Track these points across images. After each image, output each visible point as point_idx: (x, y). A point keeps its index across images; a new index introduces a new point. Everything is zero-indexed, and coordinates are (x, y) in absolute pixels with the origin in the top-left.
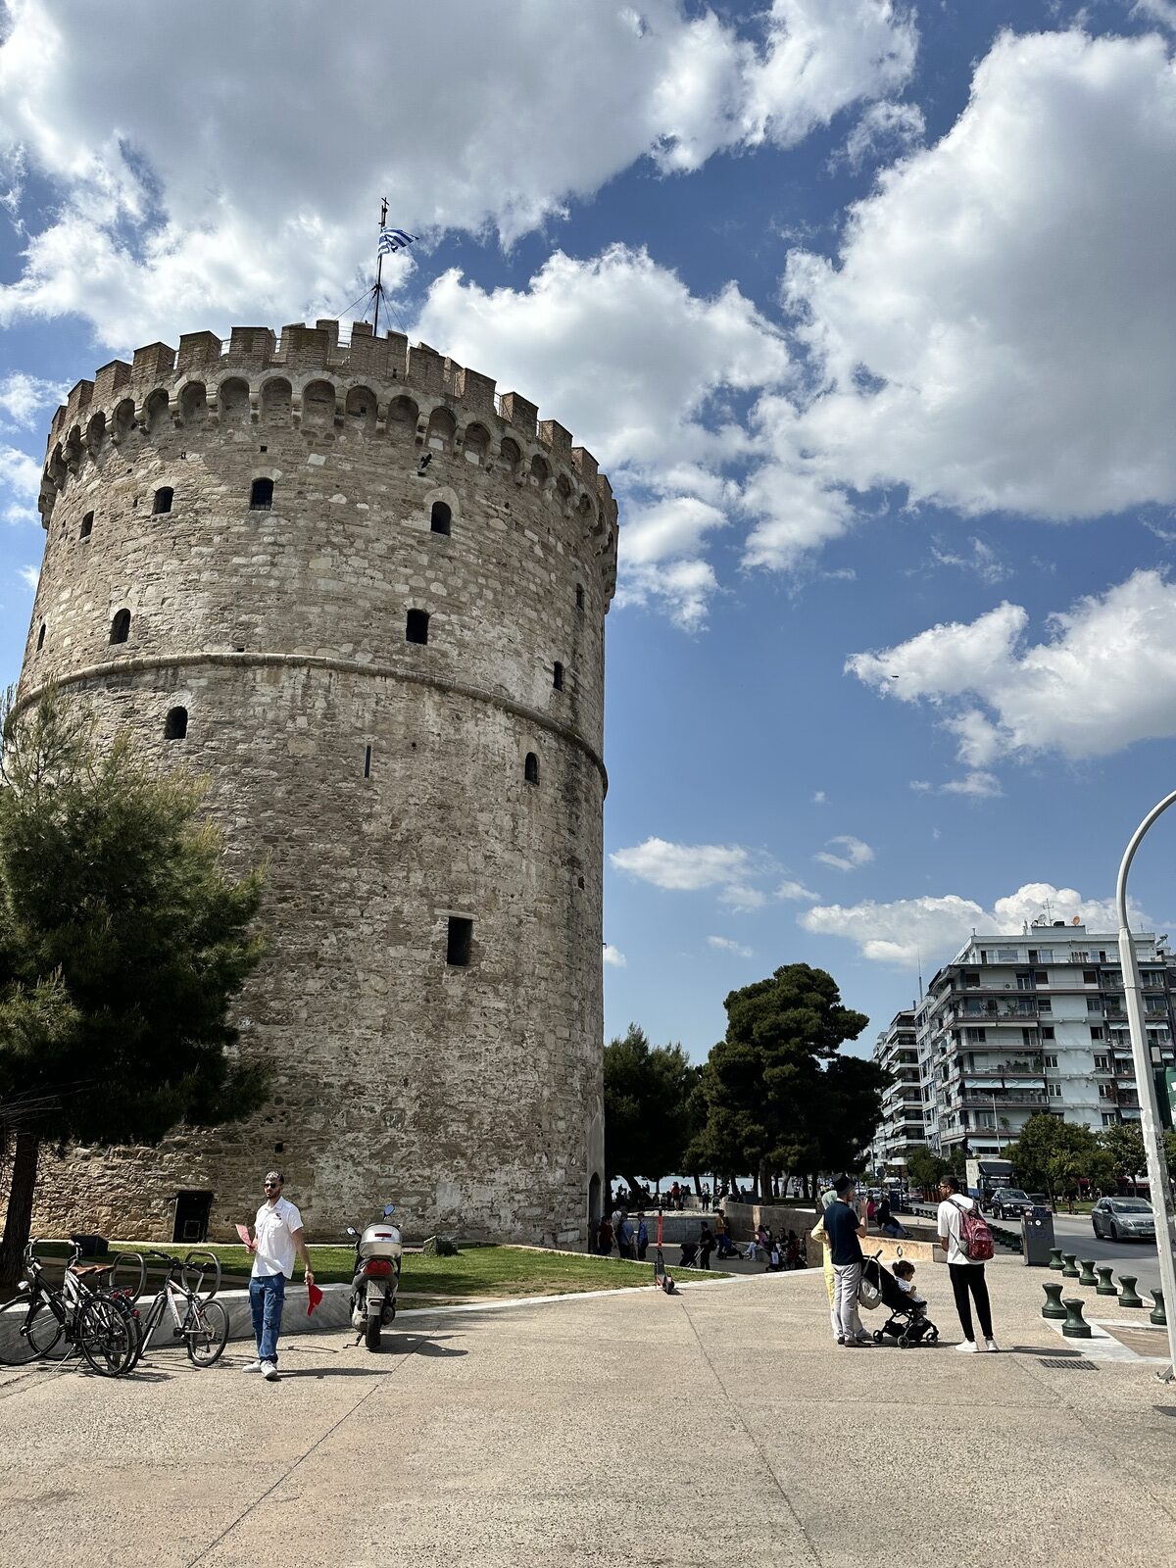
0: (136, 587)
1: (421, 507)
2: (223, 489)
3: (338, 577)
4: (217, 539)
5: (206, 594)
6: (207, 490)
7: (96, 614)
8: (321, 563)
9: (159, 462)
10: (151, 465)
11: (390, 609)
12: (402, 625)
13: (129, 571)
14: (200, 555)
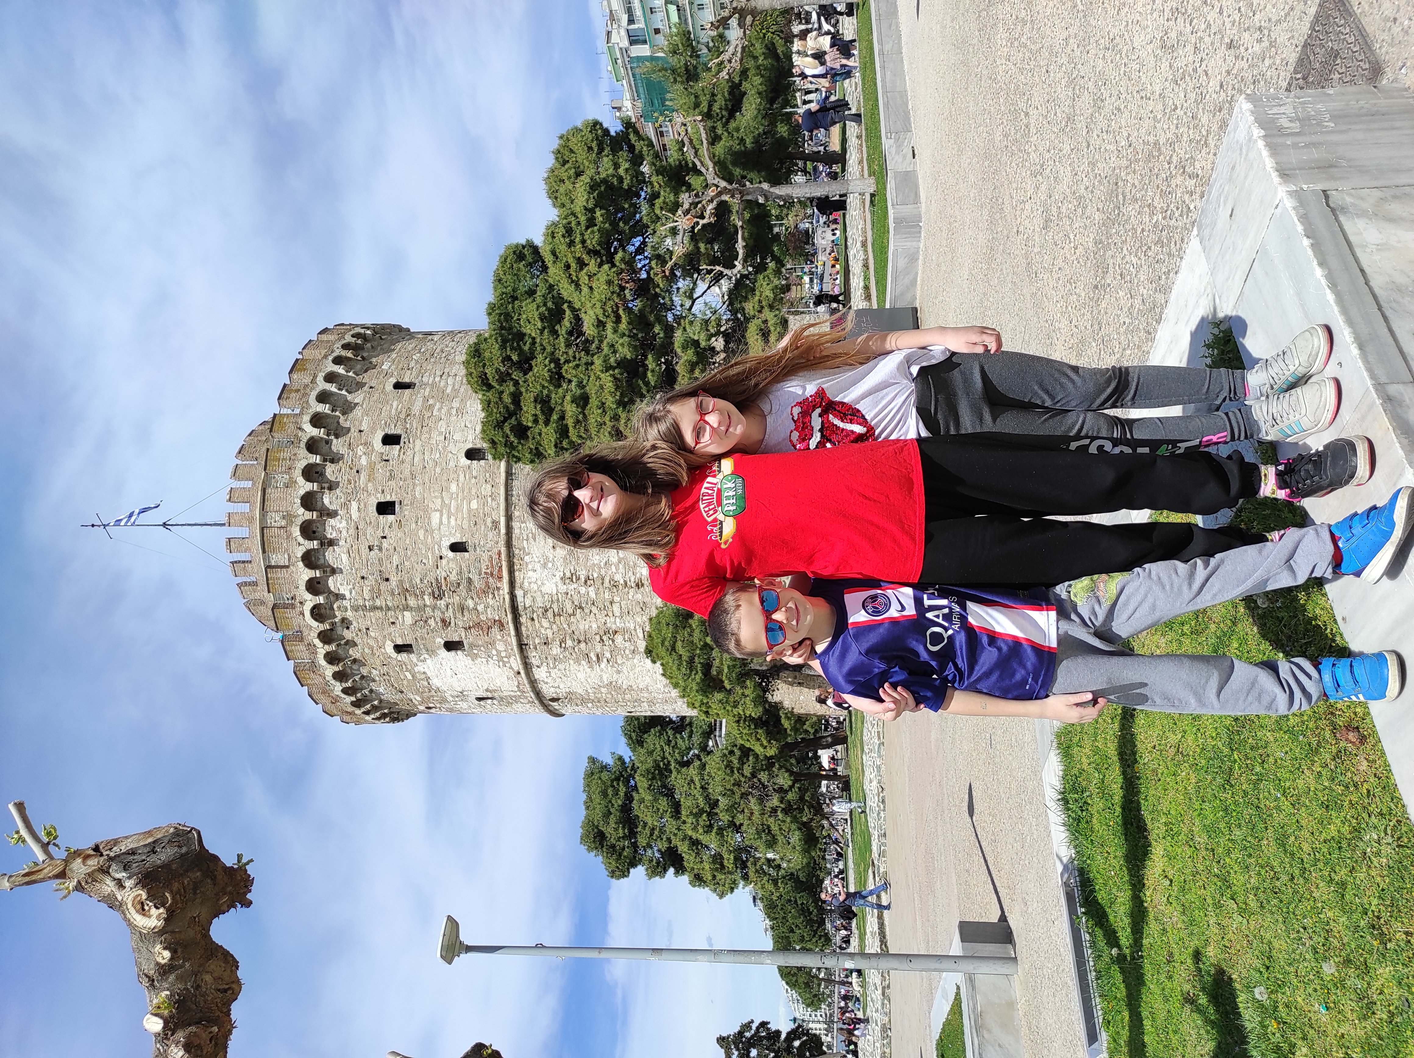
0: (451, 447)
2: (395, 404)
4: (431, 402)
5: (468, 403)
6: (393, 411)
7: (462, 476)
9: (361, 447)
10: (360, 453)
13: (438, 455)
14: (440, 409)
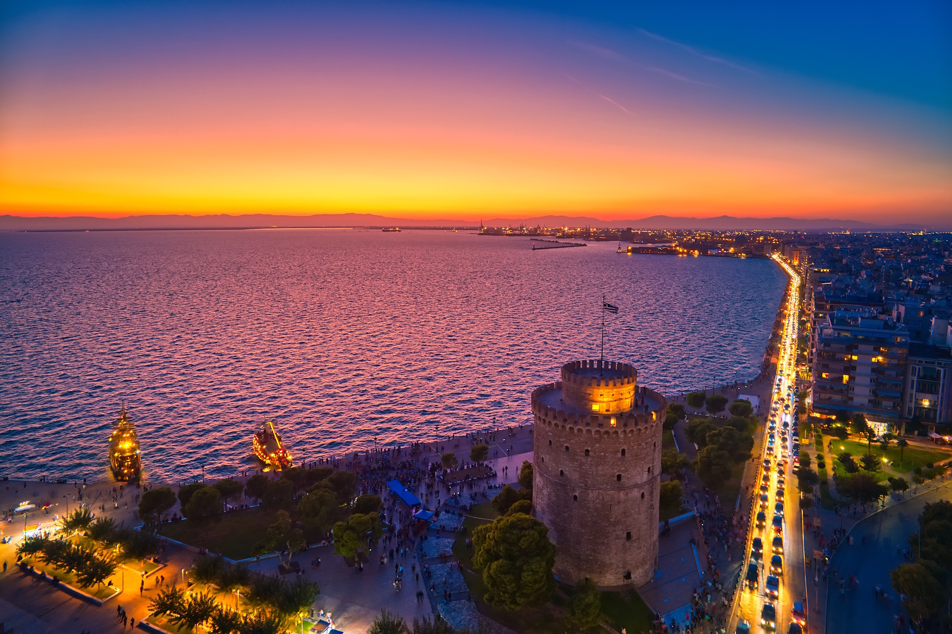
0: (564, 466)
1: (619, 452)
3: (603, 471)
5: (578, 473)
6: (576, 450)
8: (600, 468)
10: (563, 439)
11: (613, 476)
12: (616, 479)
13: (562, 462)
14: (576, 464)
